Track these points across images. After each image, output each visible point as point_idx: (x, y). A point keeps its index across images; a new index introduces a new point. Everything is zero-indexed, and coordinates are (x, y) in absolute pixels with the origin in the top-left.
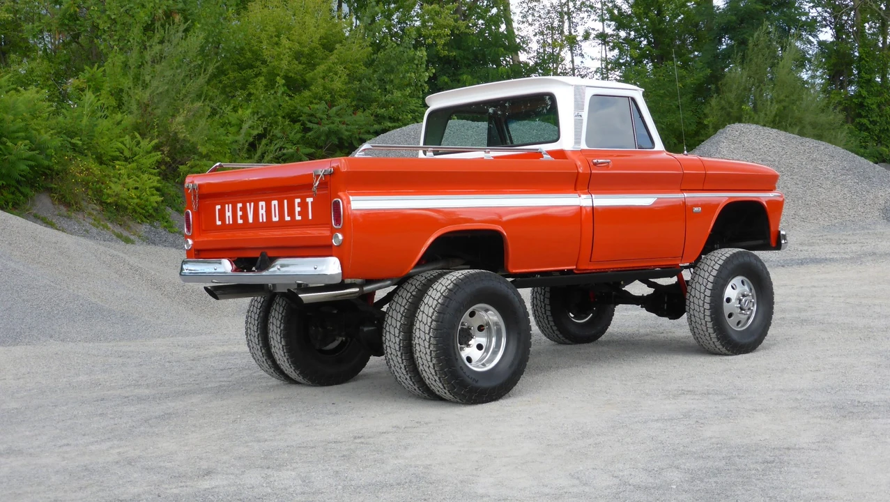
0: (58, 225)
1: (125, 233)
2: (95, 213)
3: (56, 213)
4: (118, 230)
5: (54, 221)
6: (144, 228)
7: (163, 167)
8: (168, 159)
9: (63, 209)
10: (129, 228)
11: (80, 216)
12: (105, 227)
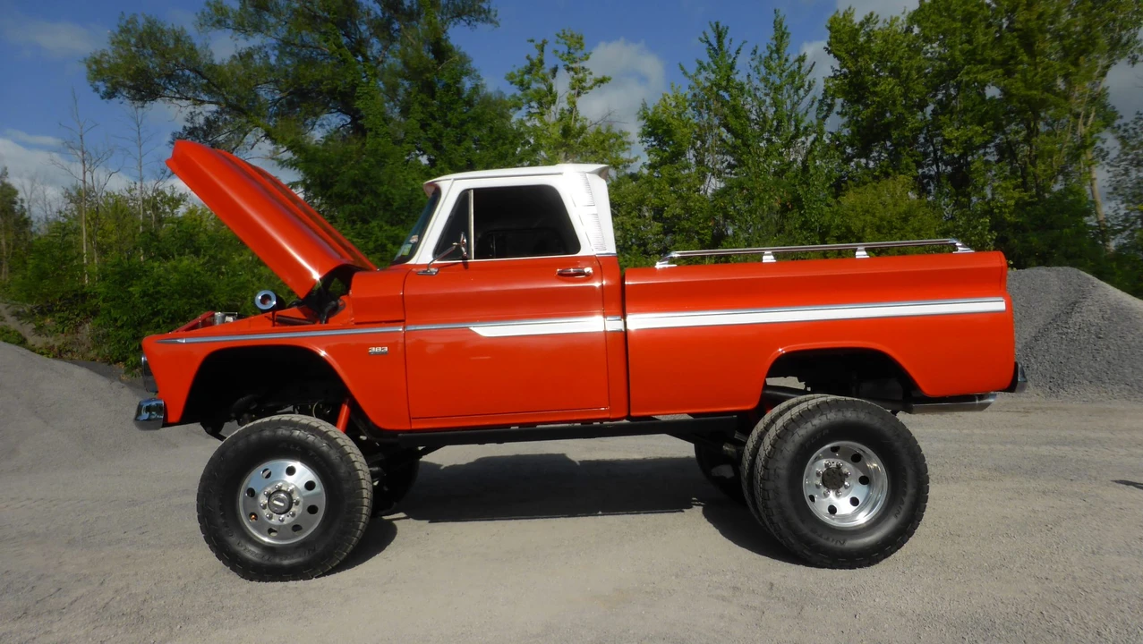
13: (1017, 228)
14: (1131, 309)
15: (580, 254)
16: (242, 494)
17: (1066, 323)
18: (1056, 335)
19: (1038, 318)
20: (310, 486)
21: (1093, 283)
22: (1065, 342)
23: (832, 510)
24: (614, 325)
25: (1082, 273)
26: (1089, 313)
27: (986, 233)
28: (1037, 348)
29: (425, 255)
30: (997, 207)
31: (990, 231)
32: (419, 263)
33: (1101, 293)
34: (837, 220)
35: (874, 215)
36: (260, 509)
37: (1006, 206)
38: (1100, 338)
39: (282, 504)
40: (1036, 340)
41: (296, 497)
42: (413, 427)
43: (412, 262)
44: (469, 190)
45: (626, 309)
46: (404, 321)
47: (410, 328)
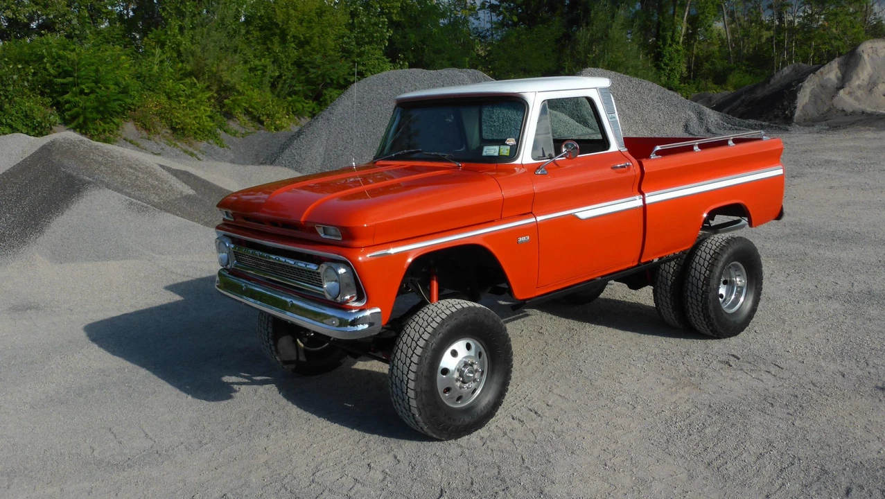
0: (142, 146)
1: (190, 149)
2: (168, 135)
3: (140, 136)
4: (185, 147)
5: (139, 142)
6: (203, 145)
7: (213, 101)
8: (215, 95)
9: (145, 133)
10: (191, 145)
11: (157, 138)
12: (175, 145)
15: (610, 151)
20: (480, 354)
27: (385, 31)
29: (526, 157)
31: (388, 29)
32: (524, 163)
39: (472, 375)
41: (476, 366)
44: (545, 101)
45: (642, 189)
46: (531, 213)
47: (539, 218)
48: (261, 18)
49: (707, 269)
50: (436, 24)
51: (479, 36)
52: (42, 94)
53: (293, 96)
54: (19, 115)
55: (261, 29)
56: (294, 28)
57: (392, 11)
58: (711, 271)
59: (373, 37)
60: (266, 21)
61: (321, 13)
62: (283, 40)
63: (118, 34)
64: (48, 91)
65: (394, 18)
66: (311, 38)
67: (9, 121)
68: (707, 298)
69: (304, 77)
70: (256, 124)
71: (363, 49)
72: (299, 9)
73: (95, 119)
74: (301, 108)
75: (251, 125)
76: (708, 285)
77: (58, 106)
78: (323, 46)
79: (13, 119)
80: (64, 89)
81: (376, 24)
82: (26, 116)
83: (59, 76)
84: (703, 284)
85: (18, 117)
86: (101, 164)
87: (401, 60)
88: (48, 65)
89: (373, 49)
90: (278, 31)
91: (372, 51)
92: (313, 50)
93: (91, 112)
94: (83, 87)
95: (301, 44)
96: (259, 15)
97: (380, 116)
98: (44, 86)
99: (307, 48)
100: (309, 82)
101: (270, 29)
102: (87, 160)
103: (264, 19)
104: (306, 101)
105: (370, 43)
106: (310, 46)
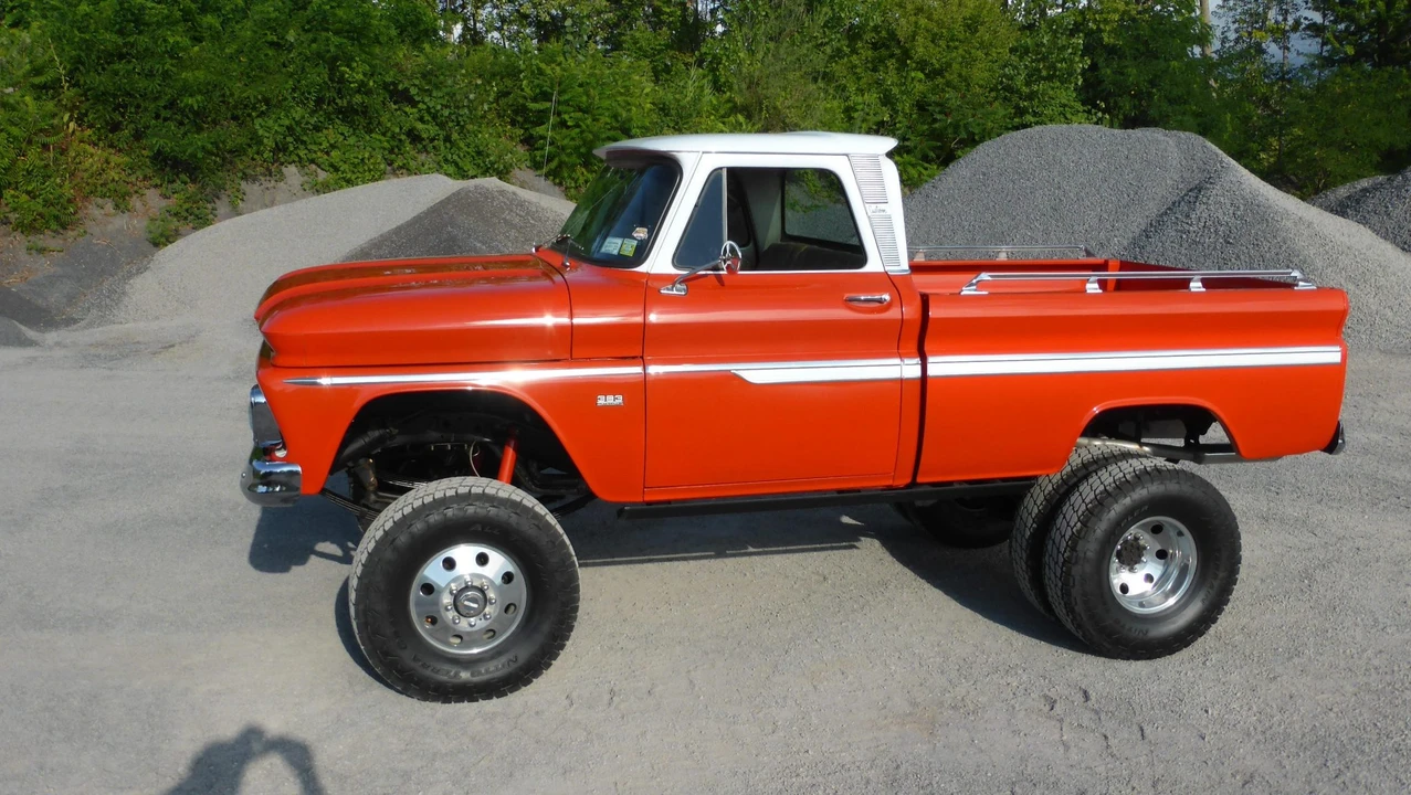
13: (1112, 51)
14: (1270, 207)
15: (867, 269)
16: (415, 593)
17: (1188, 216)
18: (1174, 234)
19: (1151, 205)
20: (508, 578)
21: (1221, 162)
22: (1185, 245)
23: (1124, 589)
24: (910, 369)
25: (1209, 144)
26: (1215, 206)
27: (1077, 59)
28: (1149, 249)
29: (660, 261)
30: (1095, 21)
31: (1082, 56)
32: (654, 271)
33: (1234, 179)
34: (877, 19)
35: (930, 18)
36: (442, 610)
37: (1106, 21)
38: (1229, 242)
39: (475, 606)
40: (1147, 237)
41: (491, 595)
42: (647, 498)
43: (642, 269)
44: (721, 168)
45: (926, 349)
46: (642, 357)
47: (655, 370)
48: (876, 29)
49: (1079, 520)
50: (1181, 55)
51: (1282, 79)
52: (513, 123)
53: (905, 155)
54: (469, 150)
55: (875, 46)
56: (921, 49)
57: (1102, 26)
58: (1084, 524)
59: (1055, 69)
60: (884, 34)
61: (972, 25)
62: (902, 65)
63: (660, 45)
64: (520, 119)
65: (1106, 39)
66: (949, 65)
67: (455, 157)
68: (1068, 573)
69: (926, 127)
70: (833, 194)
71: (1035, 88)
72: (935, 17)
73: (574, 165)
74: (916, 176)
75: (825, 194)
76: (1073, 549)
77: (529, 141)
78: (965, 80)
79: (462, 155)
80: (541, 118)
81: (1064, 48)
82: (479, 153)
83: (535, 100)
84: (1067, 545)
85: (468, 153)
86: (513, 226)
87: (1100, 109)
88: (525, 82)
89: (1053, 88)
90: (897, 51)
91: (1051, 93)
92: (948, 84)
93: (569, 155)
94: (566, 117)
95: (933, 74)
96: (872, 24)
97: (1009, 198)
98: (516, 112)
99: (940, 80)
100: (935, 135)
101: (888, 47)
102: (495, 220)
103: (880, 32)
104: (926, 165)
105: (1049, 78)
106: (943, 77)
